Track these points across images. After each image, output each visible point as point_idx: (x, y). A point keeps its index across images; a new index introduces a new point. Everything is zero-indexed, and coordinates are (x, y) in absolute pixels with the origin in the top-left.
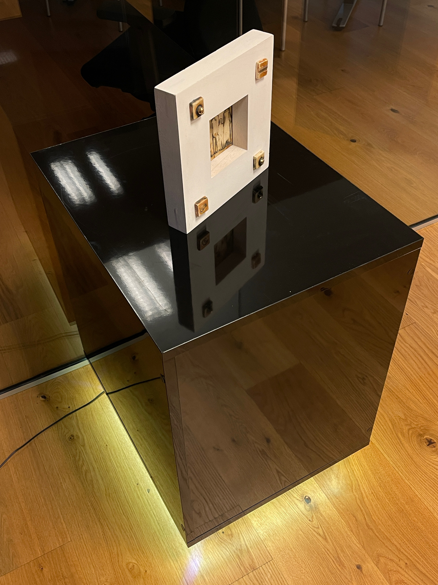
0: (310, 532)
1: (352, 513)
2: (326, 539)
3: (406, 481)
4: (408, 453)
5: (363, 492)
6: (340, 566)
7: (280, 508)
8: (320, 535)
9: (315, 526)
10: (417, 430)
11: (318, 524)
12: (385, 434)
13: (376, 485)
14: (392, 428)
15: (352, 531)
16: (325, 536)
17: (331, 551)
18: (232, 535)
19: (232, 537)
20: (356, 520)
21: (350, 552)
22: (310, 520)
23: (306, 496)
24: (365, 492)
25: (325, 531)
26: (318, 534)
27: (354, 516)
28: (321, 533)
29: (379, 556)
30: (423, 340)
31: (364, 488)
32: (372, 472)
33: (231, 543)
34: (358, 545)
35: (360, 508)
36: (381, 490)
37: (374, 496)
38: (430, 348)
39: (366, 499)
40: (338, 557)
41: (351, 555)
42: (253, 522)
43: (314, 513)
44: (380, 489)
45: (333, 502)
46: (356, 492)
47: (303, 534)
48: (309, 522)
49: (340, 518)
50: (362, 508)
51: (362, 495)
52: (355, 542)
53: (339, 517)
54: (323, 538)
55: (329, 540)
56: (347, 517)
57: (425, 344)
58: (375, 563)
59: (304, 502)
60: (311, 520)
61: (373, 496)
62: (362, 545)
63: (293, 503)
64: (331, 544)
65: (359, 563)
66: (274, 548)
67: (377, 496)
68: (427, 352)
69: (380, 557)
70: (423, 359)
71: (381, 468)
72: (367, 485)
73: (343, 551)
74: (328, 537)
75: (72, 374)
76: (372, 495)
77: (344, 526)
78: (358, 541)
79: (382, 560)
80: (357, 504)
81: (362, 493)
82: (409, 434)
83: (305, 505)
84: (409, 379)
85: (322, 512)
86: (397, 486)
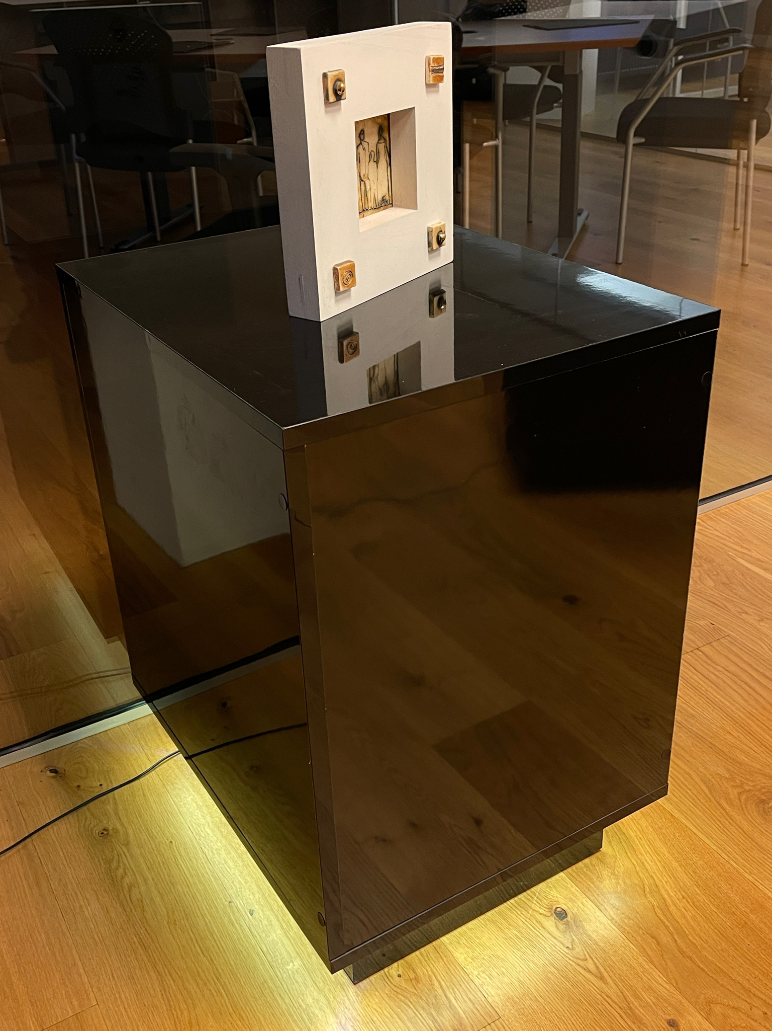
0: (569, 967)
1: (648, 932)
2: (602, 978)
3: (746, 875)
4: (744, 831)
5: (666, 896)
6: (634, 1023)
7: (509, 929)
8: (589, 971)
9: (578, 956)
10: (755, 794)
11: (585, 954)
12: (696, 802)
13: (689, 884)
14: (707, 792)
15: (652, 962)
16: (600, 973)
17: (614, 998)
18: (417, 979)
19: (418, 982)
20: (658, 943)
21: (652, 998)
22: (567, 947)
23: (557, 908)
24: (670, 897)
25: (598, 964)
26: (585, 969)
27: (653, 938)
28: (592, 967)
29: (709, 1002)
30: (746, 660)
31: (666, 890)
32: (680, 863)
33: (415, 994)
34: (665, 985)
35: (664, 924)
36: (700, 891)
37: (688, 901)
38: (761, 670)
39: (672, 908)
40: (630, 1009)
41: (654, 1004)
42: (457, 955)
43: (575, 936)
44: (697, 890)
45: (610, 916)
46: (653, 897)
47: (556, 972)
48: (567, 951)
49: (627, 940)
50: (667, 923)
51: (665, 902)
52: (660, 980)
53: (624, 939)
54: (596, 976)
55: (609, 980)
56: (639, 939)
57: (751, 666)
58: (704, 1015)
59: (555, 918)
60: (570, 947)
61: (686, 902)
62: (675, 985)
63: (535, 922)
64: (613, 986)
65: (672, 1017)
66: (502, 997)
67: (693, 903)
68: (755, 676)
69: (712, 1005)
70: (750, 687)
71: (697, 857)
72: (673, 885)
73: (637, 997)
74: (605, 974)
75: (108, 734)
76: (684, 900)
77: (635, 954)
78: (665, 979)
79: (717, 1009)
80: (656, 918)
81: (664, 899)
82: (740, 801)
83: (555, 923)
84: (729, 718)
85: (590, 933)
86: (730, 884)
